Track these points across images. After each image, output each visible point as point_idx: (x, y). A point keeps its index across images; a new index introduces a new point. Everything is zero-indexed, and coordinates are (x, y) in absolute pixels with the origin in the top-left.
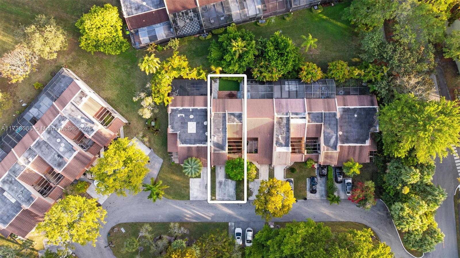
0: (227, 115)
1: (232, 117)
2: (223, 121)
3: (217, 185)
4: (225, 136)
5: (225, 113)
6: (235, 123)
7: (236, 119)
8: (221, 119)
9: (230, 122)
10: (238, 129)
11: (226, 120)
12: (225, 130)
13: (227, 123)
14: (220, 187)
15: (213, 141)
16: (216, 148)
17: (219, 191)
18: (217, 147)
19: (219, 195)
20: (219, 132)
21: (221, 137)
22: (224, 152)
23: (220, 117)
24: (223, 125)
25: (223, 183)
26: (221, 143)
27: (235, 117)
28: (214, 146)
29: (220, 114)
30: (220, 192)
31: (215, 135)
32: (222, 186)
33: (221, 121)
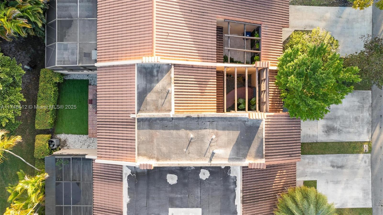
0: (144, 115)
1: (150, 97)
2: (165, 127)
3: (334, 138)
4: (212, 120)
5: (140, 120)
6: (172, 89)
7: (158, 86)
8: (159, 134)
9: (166, 106)
10: (192, 79)
11: (162, 119)
12: (194, 122)
13: (172, 114)
14: (339, 131)
15: (230, 159)
16: (253, 149)
17: (349, 132)
18: (249, 146)
19: (360, 134)
20: (201, 139)
21: (217, 135)
22: (263, 125)
23: (152, 137)
24: (177, 128)
25: (330, 123)
26: (234, 135)
27: (151, 89)
28: (245, 156)
29: (143, 138)
30: (351, 130)
31: (209, 155)
32: (337, 125)
33: (165, 133)
